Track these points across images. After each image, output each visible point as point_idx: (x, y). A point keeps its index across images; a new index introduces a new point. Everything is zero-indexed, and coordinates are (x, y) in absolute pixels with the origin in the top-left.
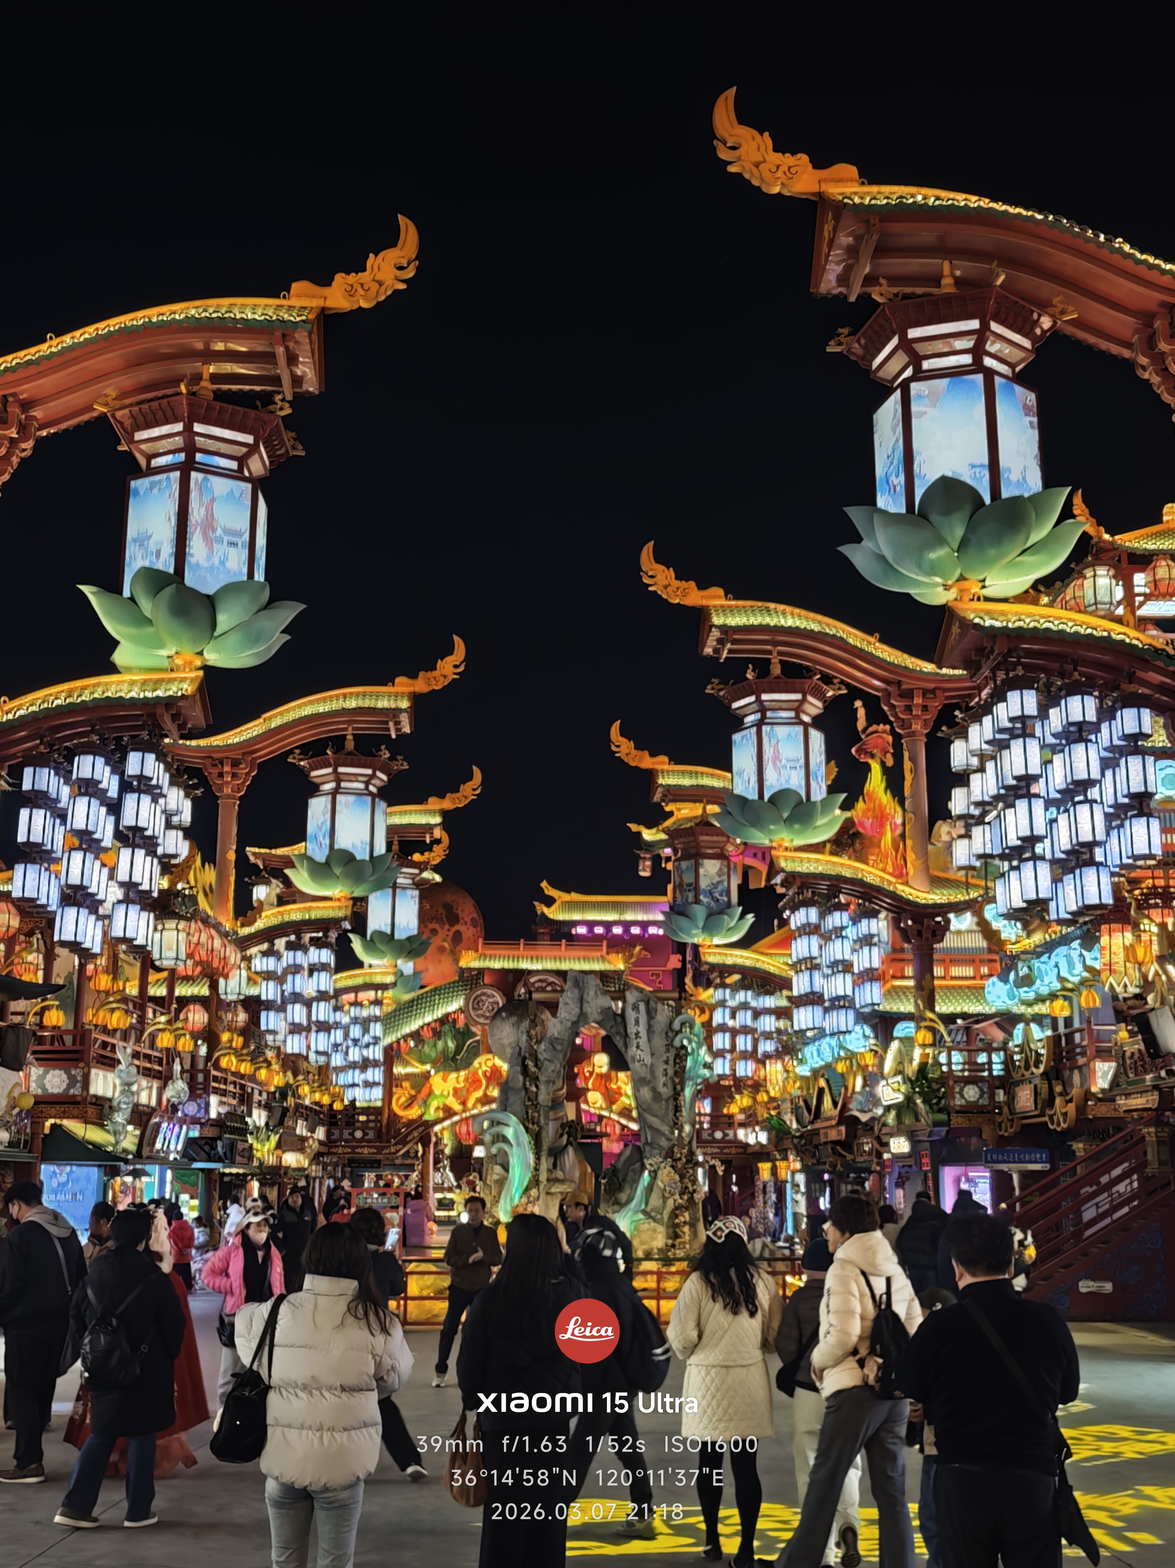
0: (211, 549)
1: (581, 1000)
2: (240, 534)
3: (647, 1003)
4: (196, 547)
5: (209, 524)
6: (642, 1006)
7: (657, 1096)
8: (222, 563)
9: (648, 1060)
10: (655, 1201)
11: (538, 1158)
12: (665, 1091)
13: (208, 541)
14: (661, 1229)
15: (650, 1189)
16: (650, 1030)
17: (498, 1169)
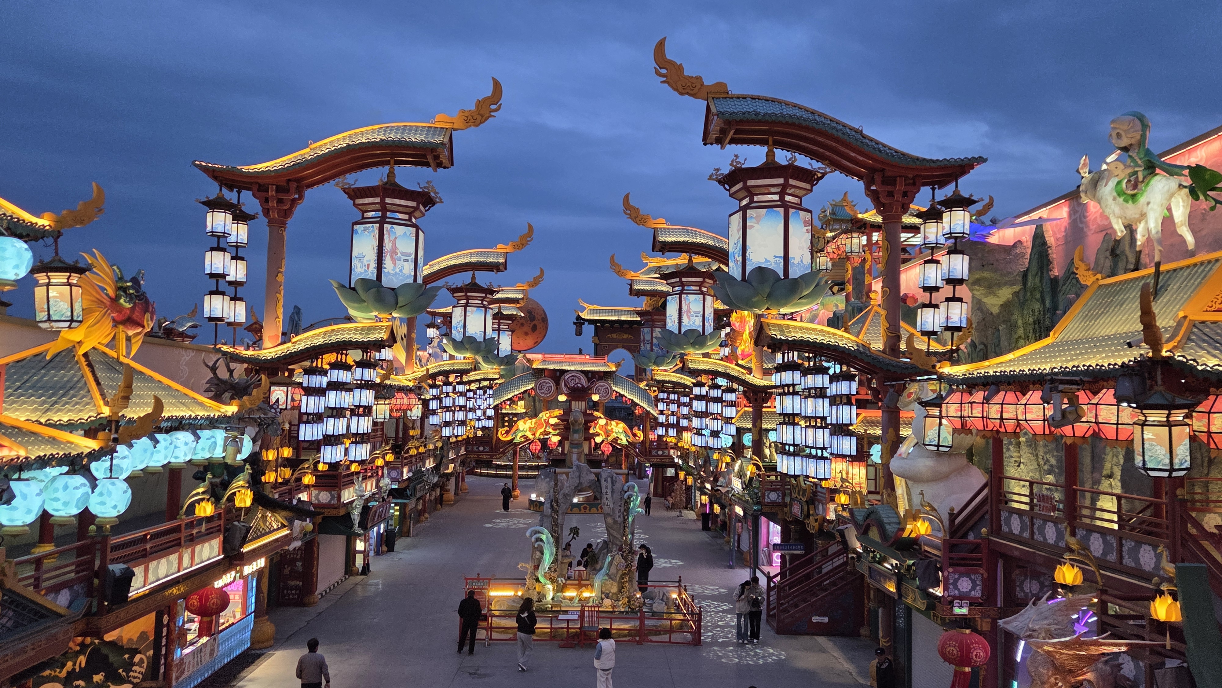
0: (395, 264)
1: (580, 476)
2: (409, 255)
3: (612, 478)
4: (388, 264)
5: (394, 251)
6: (609, 480)
7: (615, 522)
8: (401, 271)
9: (611, 506)
10: (613, 570)
11: (557, 550)
12: (620, 520)
13: (393, 260)
14: (615, 584)
15: (611, 563)
16: (613, 491)
17: (538, 553)
